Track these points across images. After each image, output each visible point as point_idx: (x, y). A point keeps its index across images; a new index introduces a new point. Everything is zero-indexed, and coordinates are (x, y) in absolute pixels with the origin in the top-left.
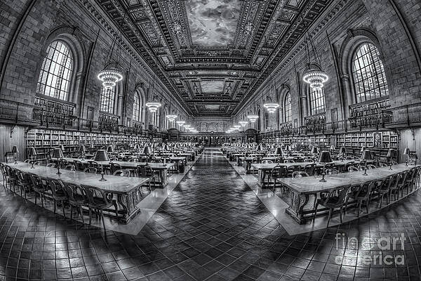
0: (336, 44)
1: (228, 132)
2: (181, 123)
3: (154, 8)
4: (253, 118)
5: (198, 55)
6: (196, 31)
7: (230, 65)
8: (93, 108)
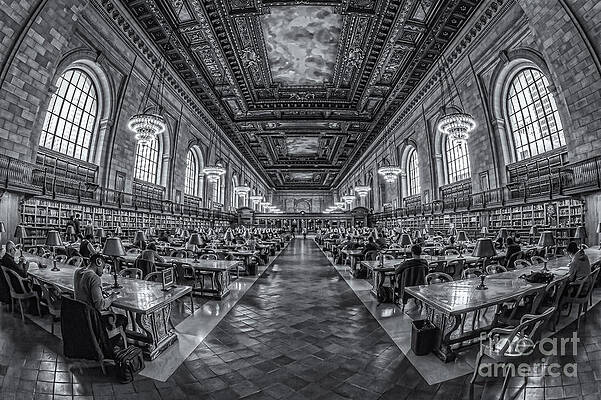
0: (484, 75)
1: (327, 211)
2: (256, 200)
3: (215, 25)
4: (364, 191)
5: (281, 97)
6: (278, 62)
7: (328, 113)
8: (124, 174)
